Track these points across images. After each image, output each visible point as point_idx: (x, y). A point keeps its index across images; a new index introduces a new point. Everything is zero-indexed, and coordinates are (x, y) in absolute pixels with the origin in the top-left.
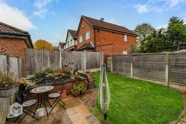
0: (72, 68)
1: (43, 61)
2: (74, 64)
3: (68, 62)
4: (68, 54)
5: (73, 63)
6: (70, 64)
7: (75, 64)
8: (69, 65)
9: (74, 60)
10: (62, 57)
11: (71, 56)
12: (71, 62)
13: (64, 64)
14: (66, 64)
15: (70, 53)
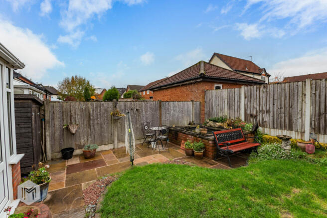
0: (266, 122)
1: (220, 106)
2: (271, 114)
3: (258, 109)
4: (258, 93)
5: (268, 112)
6: (260, 111)
7: (273, 113)
8: (258, 114)
9: (271, 105)
10: (245, 98)
11: (264, 95)
12: (264, 109)
13: (248, 112)
14: (252, 112)
15: (261, 89)
